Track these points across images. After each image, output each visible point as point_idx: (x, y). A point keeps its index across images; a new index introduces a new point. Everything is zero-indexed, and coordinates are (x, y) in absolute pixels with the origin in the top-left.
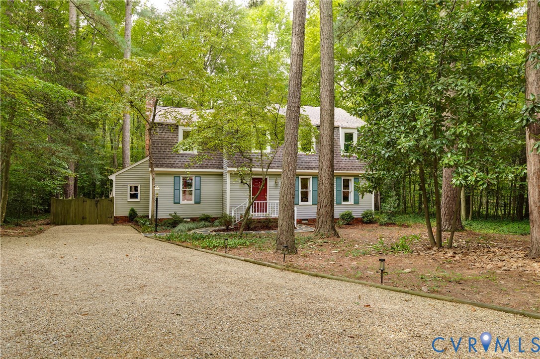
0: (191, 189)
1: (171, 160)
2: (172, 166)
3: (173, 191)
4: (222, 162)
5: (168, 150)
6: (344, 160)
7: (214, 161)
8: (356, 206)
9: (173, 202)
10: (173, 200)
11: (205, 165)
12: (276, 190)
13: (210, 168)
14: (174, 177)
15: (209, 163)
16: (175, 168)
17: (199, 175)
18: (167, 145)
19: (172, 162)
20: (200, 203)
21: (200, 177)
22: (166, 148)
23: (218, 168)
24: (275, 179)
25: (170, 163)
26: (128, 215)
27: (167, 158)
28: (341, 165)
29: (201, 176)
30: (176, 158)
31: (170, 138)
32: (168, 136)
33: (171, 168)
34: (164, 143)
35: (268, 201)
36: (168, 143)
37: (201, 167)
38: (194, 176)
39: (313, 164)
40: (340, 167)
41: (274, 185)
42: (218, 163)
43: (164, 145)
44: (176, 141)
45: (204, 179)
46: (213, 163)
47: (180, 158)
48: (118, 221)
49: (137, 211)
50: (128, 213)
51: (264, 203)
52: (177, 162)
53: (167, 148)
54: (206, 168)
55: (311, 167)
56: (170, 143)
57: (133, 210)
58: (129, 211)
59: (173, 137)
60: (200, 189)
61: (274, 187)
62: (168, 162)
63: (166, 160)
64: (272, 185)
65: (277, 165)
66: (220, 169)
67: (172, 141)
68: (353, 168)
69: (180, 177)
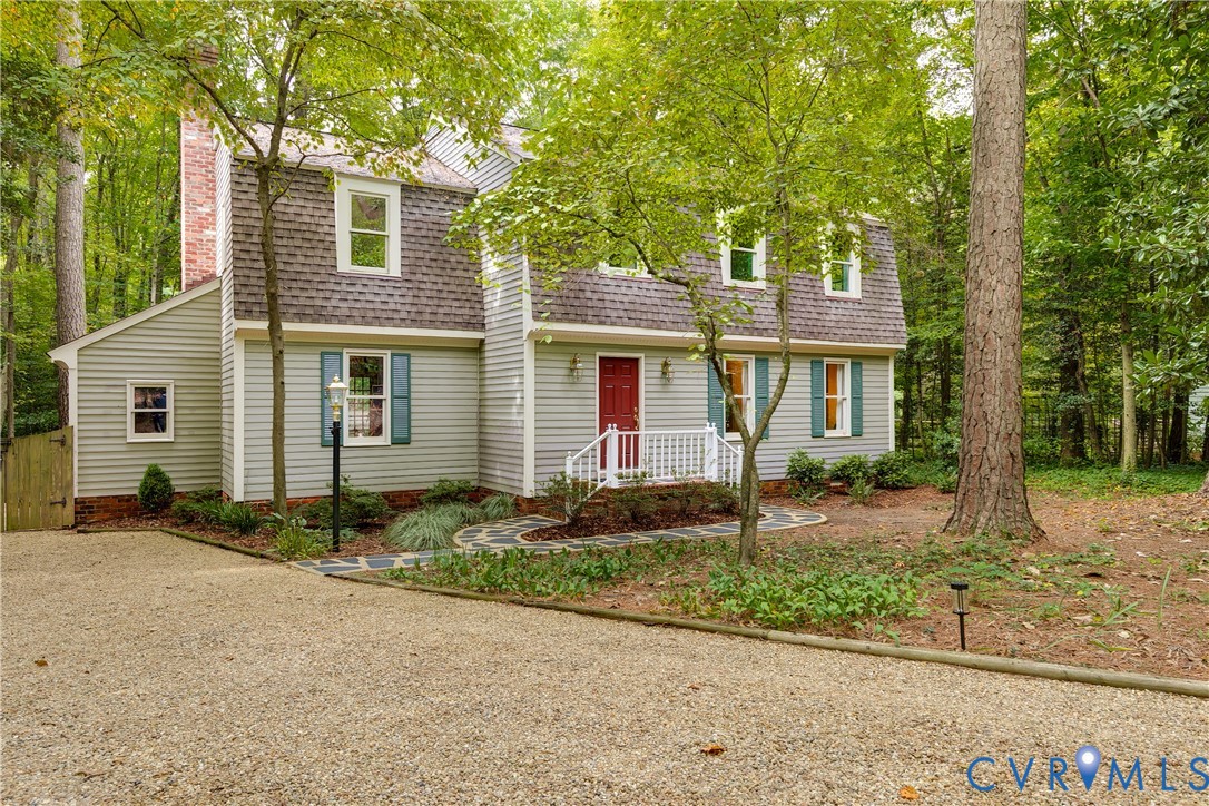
0: (380, 397)
1: (314, 294)
2: (319, 316)
3: (318, 403)
4: (478, 306)
5: (302, 260)
6: (834, 311)
7: (456, 304)
8: (856, 441)
9: (318, 440)
10: (318, 433)
11: (427, 317)
12: (663, 395)
13: (444, 324)
14: (322, 354)
15: (441, 310)
16: (328, 321)
17: (404, 349)
18: (298, 243)
19: (319, 302)
20: (407, 442)
21: (408, 356)
22: (292, 251)
23: (468, 325)
24: (661, 361)
25: (309, 302)
26: (136, 492)
27: (301, 285)
28: (827, 324)
29: (412, 353)
30: (332, 287)
31: (307, 219)
32: (298, 210)
33: (314, 321)
34: (286, 234)
35: (642, 432)
36: (298, 235)
37: (415, 323)
38: (389, 352)
39: (763, 318)
40: (827, 330)
41: (658, 381)
42: (467, 311)
43: (285, 242)
44: (326, 229)
45: (420, 362)
46: (454, 311)
47: (344, 287)
48: (91, 514)
49: (171, 476)
50: (138, 484)
51: (628, 437)
52: (334, 303)
53: (298, 252)
54: (432, 324)
55: (757, 325)
56: (308, 235)
57: (155, 474)
58: (142, 477)
59: (317, 213)
60: (408, 398)
61: (659, 388)
62: (303, 301)
63: (295, 293)
64: (653, 381)
65: (671, 318)
66: (475, 329)
67: (313, 228)
68: (854, 332)
69: (341, 354)
